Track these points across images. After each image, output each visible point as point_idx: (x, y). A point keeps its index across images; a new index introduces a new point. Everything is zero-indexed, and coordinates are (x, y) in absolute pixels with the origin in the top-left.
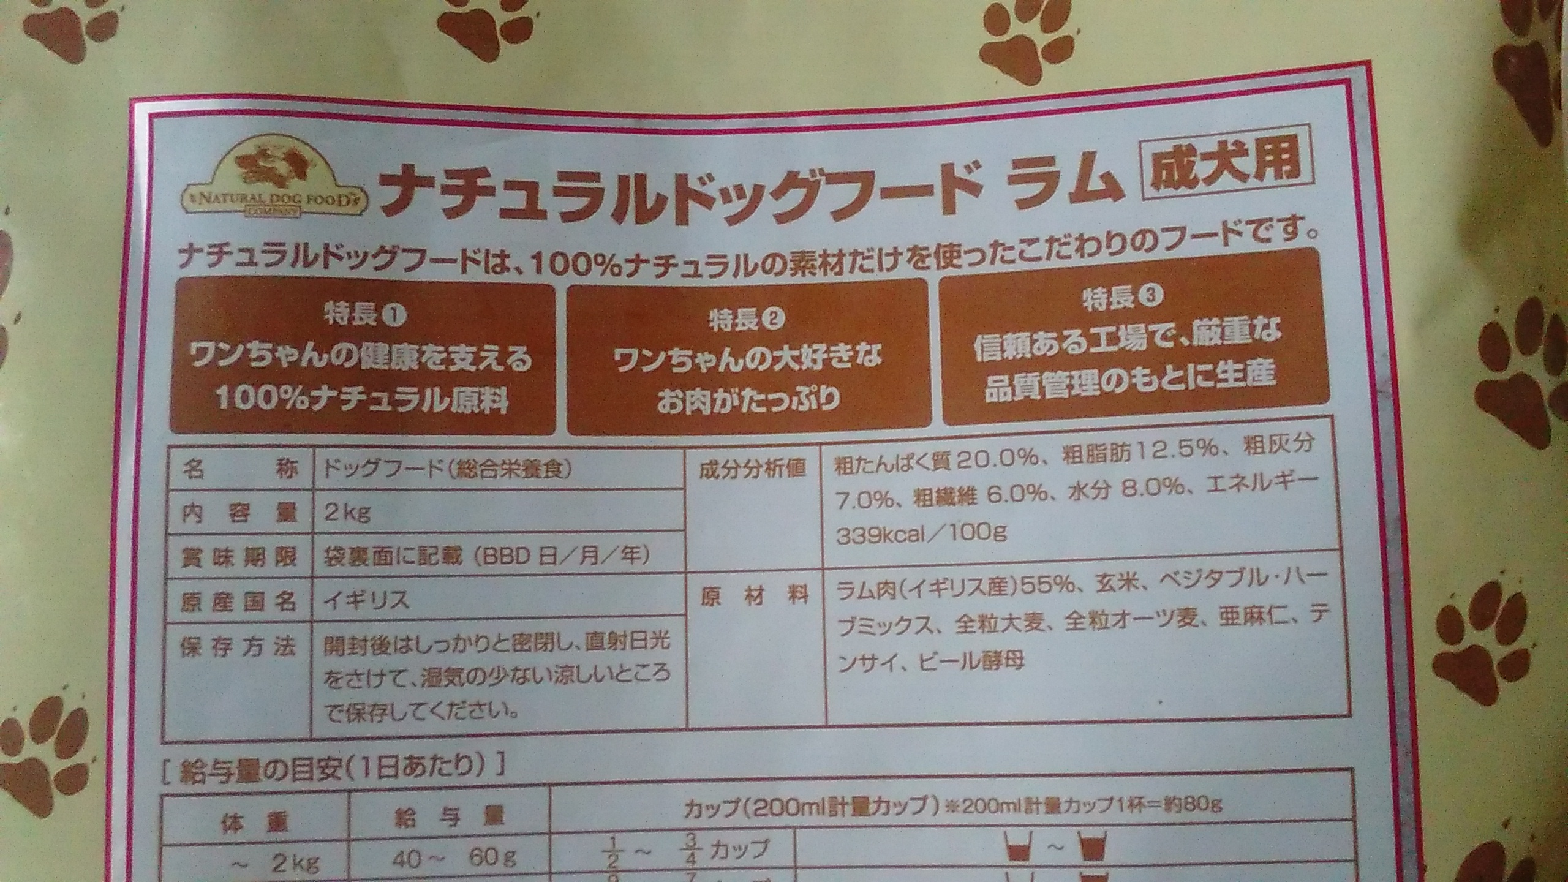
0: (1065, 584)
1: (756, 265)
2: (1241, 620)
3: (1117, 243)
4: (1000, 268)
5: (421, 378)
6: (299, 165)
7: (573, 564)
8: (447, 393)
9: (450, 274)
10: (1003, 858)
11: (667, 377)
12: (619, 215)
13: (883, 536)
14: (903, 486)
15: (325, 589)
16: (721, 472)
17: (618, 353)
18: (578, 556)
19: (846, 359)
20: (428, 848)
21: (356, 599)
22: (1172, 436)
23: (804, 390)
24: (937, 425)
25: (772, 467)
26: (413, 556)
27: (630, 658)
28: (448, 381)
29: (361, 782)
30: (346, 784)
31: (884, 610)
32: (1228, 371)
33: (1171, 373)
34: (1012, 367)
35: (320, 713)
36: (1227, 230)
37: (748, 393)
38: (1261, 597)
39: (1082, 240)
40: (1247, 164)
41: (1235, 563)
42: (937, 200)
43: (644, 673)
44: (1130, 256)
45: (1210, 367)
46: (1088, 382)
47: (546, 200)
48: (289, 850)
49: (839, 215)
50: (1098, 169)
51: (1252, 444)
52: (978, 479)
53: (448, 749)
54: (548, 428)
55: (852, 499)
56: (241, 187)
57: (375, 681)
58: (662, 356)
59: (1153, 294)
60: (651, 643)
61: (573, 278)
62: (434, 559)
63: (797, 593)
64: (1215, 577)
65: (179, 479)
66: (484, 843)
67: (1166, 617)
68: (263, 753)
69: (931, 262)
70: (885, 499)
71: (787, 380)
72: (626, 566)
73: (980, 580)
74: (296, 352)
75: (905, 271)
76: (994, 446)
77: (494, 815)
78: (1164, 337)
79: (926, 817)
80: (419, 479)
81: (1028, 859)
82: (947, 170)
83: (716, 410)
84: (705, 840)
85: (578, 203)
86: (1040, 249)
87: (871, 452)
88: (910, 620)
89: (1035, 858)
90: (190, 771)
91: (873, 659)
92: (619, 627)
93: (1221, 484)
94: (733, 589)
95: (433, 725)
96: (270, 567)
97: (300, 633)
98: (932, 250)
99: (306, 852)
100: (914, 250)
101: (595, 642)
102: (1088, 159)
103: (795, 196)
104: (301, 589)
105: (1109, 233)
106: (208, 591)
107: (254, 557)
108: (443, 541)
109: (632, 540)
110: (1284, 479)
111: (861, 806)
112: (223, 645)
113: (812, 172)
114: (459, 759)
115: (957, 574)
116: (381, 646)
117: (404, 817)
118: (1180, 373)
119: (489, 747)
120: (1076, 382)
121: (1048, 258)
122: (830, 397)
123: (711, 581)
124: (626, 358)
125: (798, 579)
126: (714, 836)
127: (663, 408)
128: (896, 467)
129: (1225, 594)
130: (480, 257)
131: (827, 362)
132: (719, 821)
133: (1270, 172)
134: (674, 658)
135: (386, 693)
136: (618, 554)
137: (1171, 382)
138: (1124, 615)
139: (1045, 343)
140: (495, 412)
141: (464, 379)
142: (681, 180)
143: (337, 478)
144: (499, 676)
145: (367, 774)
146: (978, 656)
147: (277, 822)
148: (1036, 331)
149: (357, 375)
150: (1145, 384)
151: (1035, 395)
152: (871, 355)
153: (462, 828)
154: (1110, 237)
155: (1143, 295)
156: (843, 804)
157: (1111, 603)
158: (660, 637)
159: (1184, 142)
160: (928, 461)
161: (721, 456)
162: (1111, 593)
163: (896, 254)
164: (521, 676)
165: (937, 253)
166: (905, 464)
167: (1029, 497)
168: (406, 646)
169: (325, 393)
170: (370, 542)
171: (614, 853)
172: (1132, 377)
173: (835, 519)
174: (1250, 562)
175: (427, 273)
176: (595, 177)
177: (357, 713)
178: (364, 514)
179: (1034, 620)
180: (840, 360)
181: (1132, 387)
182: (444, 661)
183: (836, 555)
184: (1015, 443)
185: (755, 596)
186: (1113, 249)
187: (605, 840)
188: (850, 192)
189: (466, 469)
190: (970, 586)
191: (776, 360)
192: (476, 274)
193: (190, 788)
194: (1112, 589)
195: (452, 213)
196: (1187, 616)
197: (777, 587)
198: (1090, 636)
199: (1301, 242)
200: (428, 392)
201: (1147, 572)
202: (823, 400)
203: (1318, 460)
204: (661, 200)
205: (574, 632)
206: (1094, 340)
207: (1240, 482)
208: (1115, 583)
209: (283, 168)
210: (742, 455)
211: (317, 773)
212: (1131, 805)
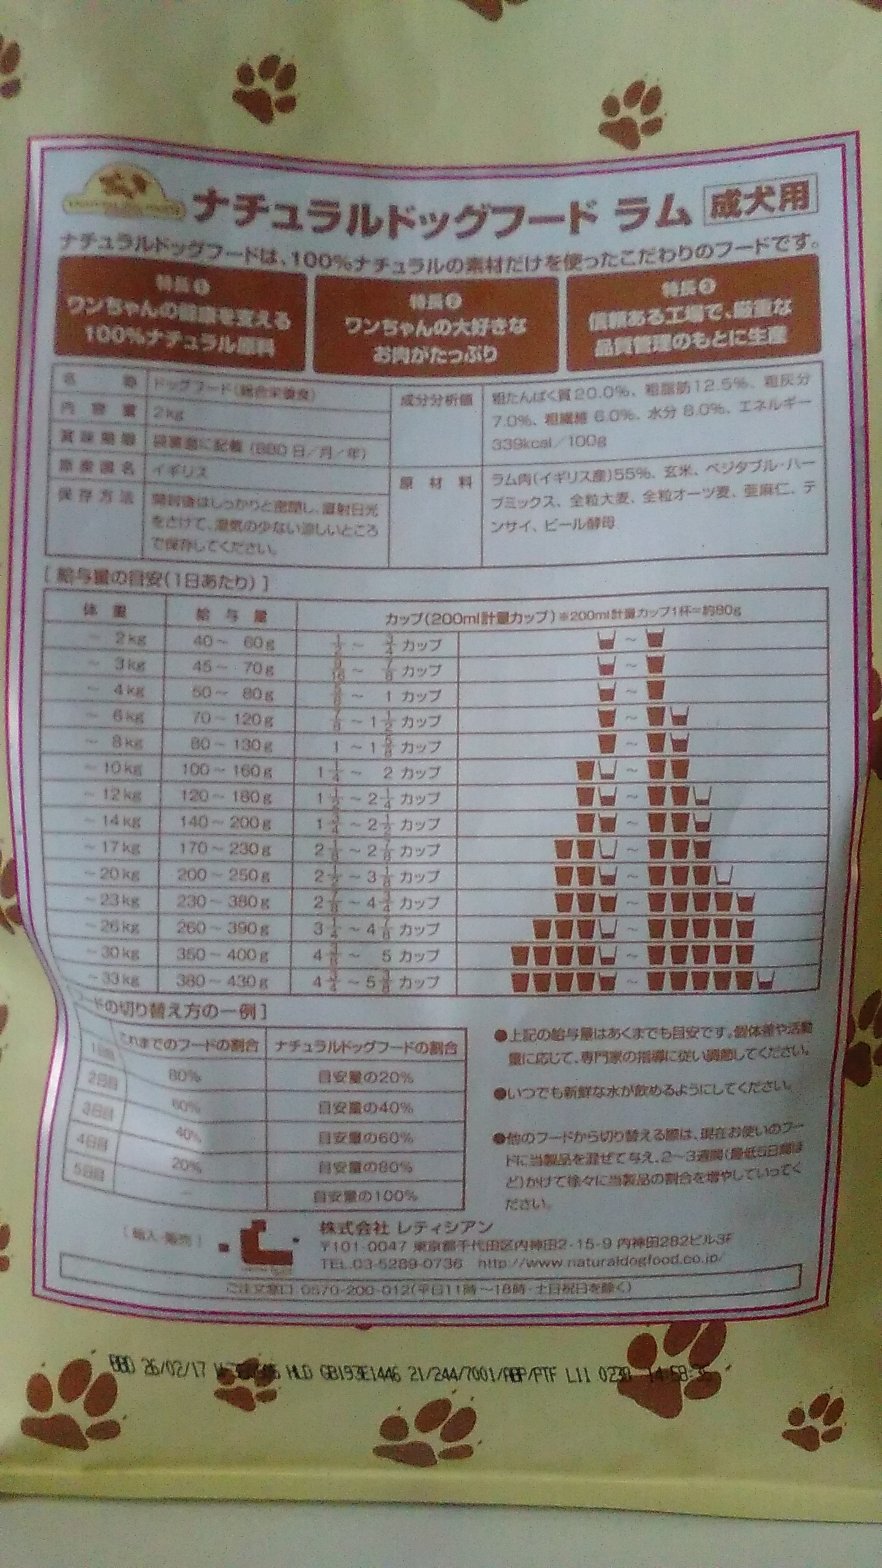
0: (645, 474)
1: (443, 266)
2: (758, 493)
3: (686, 254)
4: (607, 270)
5: (218, 329)
6: (141, 184)
7: (315, 458)
8: (234, 340)
9: (239, 263)
10: (597, 649)
11: (380, 338)
12: (351, 230)
13: (524, 444)
14: (537, 412)
15: (153, 462)
16: (415, 401)
17: (348, 321)
18: (318, 452)
19: (502, 328)
20: (217, 635)
21: (173, 470)
22: (718, 377)
23: (472, 348)
24: (563, 371)
25: (449, 400)
26: (211, 445)
27: (352, 521)
28: (236, 332)
29: (174, 589)
30: (163, 589)
31: (524, 492)
32: (756, 335)
33: (718, 336)
34: (612, 334)
35: (149, 543)
36: (759, 244)
37: (435, 350)
38: (771, 478)
39: (663, 251)
40: (774, 201)
41: (755, 457)
42: (567, 225)
43: (362, 532)
44: (695, 262)
45: (743, 332)
46: (664, 343)
47: (302, 217)
48: (125, 629)
49: (500, 234)
50: (675, 205)
51: (770, 382)
52: (590, 407)
53: (232, 572)
54: (300, 366)
55: (503, 422)
56: (103, 197)
57: (185, 524)
58: (377, 325)
59: (708, 286)
60: (365, 512)
61: (318, 271)
62: (224, 448)
63: (464, 482)
64: (742, 467)
65: (60, 384)
66: (254, 634)
67: (709, 493)
68: (112, 566)
69: (561, 266)
70: (525, 420)
71: (461, 342)
72: (350, 461)
73: (588, 473)
74: (137, 306)
75: (544, 272)
76: (600, 385)
77: (261, 616)
78: (715, 313)
79: (546, 624)
80: (216, 395)
81: (612, 648)
82: (575, 206)
83: (413, 361)
84: (399, 639)
85: (325, 221)
86: (635, 257)
87: (518, 390)
88: (539, 499)
89: (617, 647)
90: (63, 574)
91: (515, 524)
92: (345, 500)
93: (749, 407)
94: (421, 479)
95: (220, 556)
96: (118, 445)
97: (137, 491)
98: (562, 258)
99: (137, 632)
100: (550, 258)
101: (329, 509)
102: (669, 199)
103: (470, 222)
104: (137, 462)
105: (681, 247)
106: (77, 460)
107: (108, 438)
108: (230, 437)
109: (354, 444)
110: (790, 402)
111: (503, 618)
112: (86, 495)
113: (483, 206)
114: (238, 579)
115: (572, 469)
116: (190, 502)
117: (202, 614)
118: (724, 336)
119: (258, 573)
120: (656, 342)
121: (641, 262)
122: (491, 354)
123: (406, 473)
124: (354, 325)
125: (465, 473)
126: (406, 637)
127: (377, 358)
128: (534, 399)
129: (748, 478)
130: (259, 253)
131: (489, 331)
132: (409, 627)
133: (789, 206)
134: (381, 522)
135: (191, 533)
136: (345, 454)
137: (720, 342)
138: (681, 492)
139: (636, 318)
140: (266, 355)
141: (246, 332)
142: (393, 210)
143: (163, 391)
144: (265, 527)
145: (178, 584)
146: (584, 521)
147: (120, 611)
148: (629, 310)
149: (176, 325)
150: (702, 343)
151: (629, 352)
152: (519, 326)
153: (241, 622)
154: (682, 250)
155: (702, 286)
156: (492, 616)
157: (673, 484)
158: (372, 509)
159: (733, 188)
160: (556, 395)
161: (416, 392)
162: (674, 478)
163: (538, 260)
164: (279, 528)
165: (566, 260)
166: (541, 397)
167: (622, 418)
168: (205, 503)
169: (156, 335)
170: (184, 434)
171: (339, 645)
172: (692, 339)
173: (492, 433)
174: (765, 456)
175: (224, 262)
176: (336, 205)
177: (173, 544)
178: (179, 416)
179: (623, 497)
180: (498, 329)
181: (693, 345)
182: (230, 515)
183: (491, 457)
184: (613, 383)
185: (436, 483)
186: (683, 257)
187: (333, 638)
188: (508, 219)
189: (246, 391)
190: (581, 476)
191: (455, 329)
192: (255, 264)
193: (63, 585)
194: (675, 476)
195: (241, 223)
196: (723, 491)
197: (451, 479)
198: (659, 506)
199: (807, 251)
200: (222, 338)
201: (698, 464)
202: (485, 355)
203: (812, 390)
204: (379, 222)
205: (314, 502)
206: (669, 316)
207: (761, 405)
208: (677, 471)
209: (131, 186)
210: (430, 392)
211: (145, 582)
212: (681, 610)
